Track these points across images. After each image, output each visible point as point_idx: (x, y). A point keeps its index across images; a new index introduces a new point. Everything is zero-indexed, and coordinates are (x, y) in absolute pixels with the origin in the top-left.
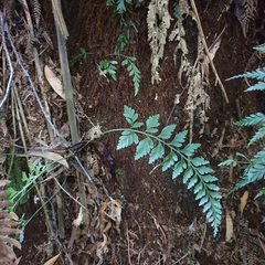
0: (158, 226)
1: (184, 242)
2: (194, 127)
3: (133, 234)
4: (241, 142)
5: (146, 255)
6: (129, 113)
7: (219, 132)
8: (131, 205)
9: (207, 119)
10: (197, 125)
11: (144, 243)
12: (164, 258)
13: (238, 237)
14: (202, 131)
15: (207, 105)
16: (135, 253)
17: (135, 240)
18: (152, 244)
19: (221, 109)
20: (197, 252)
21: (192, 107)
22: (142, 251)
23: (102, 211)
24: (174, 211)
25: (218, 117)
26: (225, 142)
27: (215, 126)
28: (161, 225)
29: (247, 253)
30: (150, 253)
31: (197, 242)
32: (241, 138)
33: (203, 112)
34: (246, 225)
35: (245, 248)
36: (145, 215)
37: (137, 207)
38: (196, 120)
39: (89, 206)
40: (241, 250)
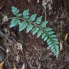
0: (36, 49)
1: (46, 53)
2: (46, 12)
3: (28, 53)
4: (65, 16)
5: (33, 59)
6: (14, 10)
7: (57, 13)
8: (26, 44)
9: (51, 8)
10: (48, 11)
11: (32, 55)
12: (39, 59)
13: (64, 49)
14: (50, 13)
15: (52, 2)
16: (29, 59)
17: (29, 55)
18: (35, 55)
19: (57, 3)
20: (50, 55)
21: (45, 4)
22: (32, 58)
23: (15, 47)
24: (41, 43)
25: (56, 7)
26: (59, 16)
27: (55, 10)
28: (37, 49)
29: (67, 53)
30: (35, 58)
31: (50, 52)
32: (65, 14)
33: (50, 5)
34: (67, 45)
35: (66, 52)
36: (31, 46)
37: (28, 44)
38: (47, 9)
39: (10, 46)
40: (65, 53)
